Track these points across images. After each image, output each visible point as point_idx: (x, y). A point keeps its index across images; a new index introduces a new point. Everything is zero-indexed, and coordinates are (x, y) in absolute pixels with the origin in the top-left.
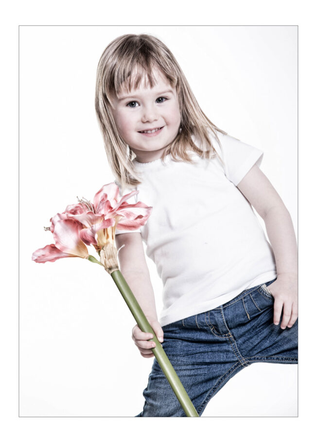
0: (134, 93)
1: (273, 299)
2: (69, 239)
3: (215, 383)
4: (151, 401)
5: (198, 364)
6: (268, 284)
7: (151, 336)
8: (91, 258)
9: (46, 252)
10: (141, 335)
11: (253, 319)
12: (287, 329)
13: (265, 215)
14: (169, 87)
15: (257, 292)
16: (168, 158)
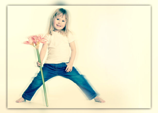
0: (59, 17)
1: (67, 66)
2: (31, 41)
3: (51, 77)
4: (38, 76)
5: (49, 73)
6: (67, 63)
7: (40, 64)
8: (34, 46)
9: (26, 42)
10: (39, 63)
11: (62, 68)
12: (67, 72)
13: (72, 50)
14: (65, 20)
15: (64, 64)
16: (59, 33)
